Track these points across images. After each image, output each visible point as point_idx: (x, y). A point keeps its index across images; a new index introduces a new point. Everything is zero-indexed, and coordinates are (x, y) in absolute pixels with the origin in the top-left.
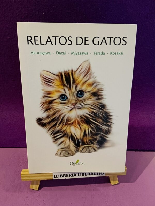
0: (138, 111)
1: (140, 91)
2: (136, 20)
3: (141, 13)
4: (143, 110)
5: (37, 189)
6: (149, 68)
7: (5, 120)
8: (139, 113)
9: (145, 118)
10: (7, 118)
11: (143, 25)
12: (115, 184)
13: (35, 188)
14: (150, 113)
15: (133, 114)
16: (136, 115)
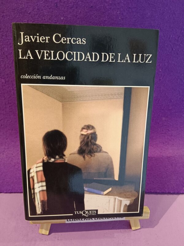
0: (168, 146)
1: (169, 122)
2: (166, 45)
3: (171, 36)
4: (173, 145)
5: (47, 234)
6: (179, 97)
7: (12, 158)
8: (168, 148)
9: (176, 154)
10: (14, 156)
11: (174, 49)
12: (136, 229)
13: (45, 233)
14: (181, 148)
15: (161, 150)
16: (165, 150)
